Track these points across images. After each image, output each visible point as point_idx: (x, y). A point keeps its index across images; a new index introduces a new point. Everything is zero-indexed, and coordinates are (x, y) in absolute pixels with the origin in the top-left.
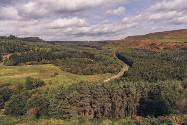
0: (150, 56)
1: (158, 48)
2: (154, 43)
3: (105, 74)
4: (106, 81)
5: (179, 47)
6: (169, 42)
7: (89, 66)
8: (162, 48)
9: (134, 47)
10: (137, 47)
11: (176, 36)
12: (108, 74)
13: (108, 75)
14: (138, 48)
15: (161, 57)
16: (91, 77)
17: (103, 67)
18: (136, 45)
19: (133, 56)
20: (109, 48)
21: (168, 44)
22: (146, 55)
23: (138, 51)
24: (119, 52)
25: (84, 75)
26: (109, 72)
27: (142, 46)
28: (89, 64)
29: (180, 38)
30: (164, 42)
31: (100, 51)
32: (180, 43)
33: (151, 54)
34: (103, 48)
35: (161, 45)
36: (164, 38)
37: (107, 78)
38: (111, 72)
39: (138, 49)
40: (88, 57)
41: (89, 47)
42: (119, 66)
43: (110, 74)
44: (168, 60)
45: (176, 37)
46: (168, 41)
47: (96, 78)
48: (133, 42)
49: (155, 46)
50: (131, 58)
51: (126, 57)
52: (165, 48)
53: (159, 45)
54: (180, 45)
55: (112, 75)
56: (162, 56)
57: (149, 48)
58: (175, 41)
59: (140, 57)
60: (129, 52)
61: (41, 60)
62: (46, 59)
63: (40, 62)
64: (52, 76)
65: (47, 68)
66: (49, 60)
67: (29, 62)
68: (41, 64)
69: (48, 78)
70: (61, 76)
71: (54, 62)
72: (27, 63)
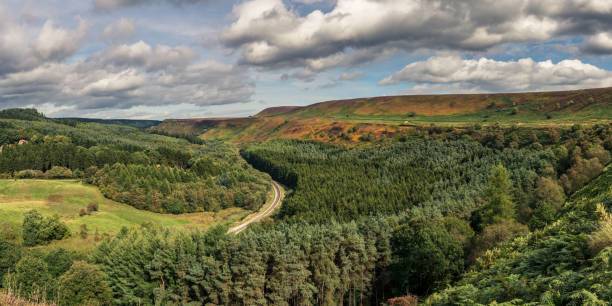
0: (334, 158)
1: (347, 139)
2: (336, 125)
3: (226, 211)
4: (235, 229)
5: (390, 135)
6: (370, 125)
7: (180, 189)
8: (355, 137)
9: (289, 136)
10: (297, 136)
11: (381, 110)
12: (233, 210)
13: (236, 213)
14: (300, 139)
15: (360, 161)
16: (190, 219)
18: (294, 131)
19: (291, 160)
20: (219, 137)
21: (368, 129)
22: (324, 157)
23: (301, 145)
24: (253, 148)
25: (168, 212)
26: (236, 204)
27: (308, 133)
28: (178, 181)
29: (388, 117)
30: (358, 124)
31: (197, 145)
32: (392, 127)
33: (333, 153)
34: (203, 137)
35: (354, 130)
36: (355, 115)
37: (235, 221)
38: (243, 206)
39: (301, 142)
40: (173, 162)
41: (166, 135)
42: (261, 187)
43: (239, 210)
44: (377, 166)
45: (381, 113)
46: (367, 122)
47: (202, 222)
48: (283, 121)
49: (340, 134)
50: (288, 165)
51: (273, 162)
52: (362, 139)
53: (349, 132)
54: (393, 131)
55: (246, 212)
56: (360, 157)
57: (326, 139)
58: (381, 122)
59: (310, 162)
60: (278, 148)
61: (50, 168)
62: (61, 165)
63: (47, 172)
64: (82, 214)
65: (67, 190)
66: (68, 167)
67: (21, 172)
68: (50, 178)
69: (73, 218)
70: (105, 213)
71: (83, 173)
72: (16, 173)
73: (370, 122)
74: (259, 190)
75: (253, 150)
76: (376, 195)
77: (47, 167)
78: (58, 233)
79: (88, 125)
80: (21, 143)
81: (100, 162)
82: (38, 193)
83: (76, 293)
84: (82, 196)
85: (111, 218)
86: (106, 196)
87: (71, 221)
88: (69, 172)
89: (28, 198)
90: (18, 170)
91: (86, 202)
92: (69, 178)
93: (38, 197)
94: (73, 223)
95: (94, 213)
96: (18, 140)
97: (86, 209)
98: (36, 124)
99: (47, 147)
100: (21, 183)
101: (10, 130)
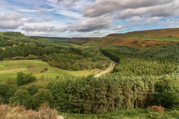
0: (134, 53)
1: (140, 46)
2: (136, 41)
3: (94, 70)
4: (97, 76)
5: (158, 45)
6: (150, 41)
7: (78, 62)
8: (144, 45)
9: (117, 44)
10: (121, 44)
11: (155, 35)
12: (96, 69)
13: (97, 70)
14: (121, 45)
15: (144, 54)
16: (81, 72)
17: (91, 63)
18: (119, 42)
19: (117, 53)
20: (92, 44)
22: (130, 52)
23: (121, 48)
24: (104, 48)
25: (73, 70)
26: (97, 68)
27: (124, 43)
28: (77, 59)
29: (158, 38)
30: (145, 40)
31: (84, 47)
32: (160, 42)
33: (134, 51)
35: (143, 43)
36: (144, 37)
37: (97, 73)
38: (99, 68)
39: (122, 47)
40: (75, 53)
41: (73, 43)
42: (106, 62)
43: (98, 69)
44: (151, 57)
46: (148, 39)
47: (85, 73)
48: (115, 39)
49: (137, 44)
50: (116, 55)
51: (111, 53)
52: (146, 46)
53: (141, 43)
54: (160, 43)
55: (101, 70)
56: (144, 53)
57: (132, 46)
58: (155, 40)
59: (125, 54)
60: (113, 48)
61: (28, 55)
62: (32, 54)
63: (27, 57)
64: (42, 72)
65: (35, 63)
66: (35, 55)
67: (15, 57)
68: (28, 59)
69: (38, 73)
70: (50, 71)
71: (41, 57)
72: (13, 58)
73: (150, 39)
74: (106, 63)
75: (104, 49)
76: (150, 68)
77: (26, 55)
78: (32, 80)
79: (43, 39)
80: (14, 46)
81: (48, 53)
82: (23, 65)
83: (40, 100)
84: (41, 65)
85: (52, 73)
86: (51, 65)
87: (37, 75)
88: (36, 57)
89: (18, 68)
90: (14, 57)
91: (43, 68)
92: (36, 59)
93: (23, 67)
94: (38, 76)
95: (46, 71)
96: (13, 45)
97: (43, 70)
98: (21, 38)
99: (26, 47)
100: (15, 62)
101: (9, 40)
